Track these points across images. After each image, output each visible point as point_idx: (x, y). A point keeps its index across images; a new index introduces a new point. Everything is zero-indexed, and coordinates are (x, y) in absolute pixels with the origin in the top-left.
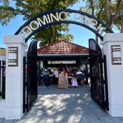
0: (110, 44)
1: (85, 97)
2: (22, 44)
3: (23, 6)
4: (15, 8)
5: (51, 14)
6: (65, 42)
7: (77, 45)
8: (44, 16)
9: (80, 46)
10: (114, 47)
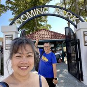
0: (82, 31)
1: (64, 72)
2: (16, 32)
3: (11, 4)
4: (5, 6)
5: (37, 9)
6: (45, 30)
7: (54, 32)
8: (32, 11)
9: (57, 33)
10: (85, 33)
